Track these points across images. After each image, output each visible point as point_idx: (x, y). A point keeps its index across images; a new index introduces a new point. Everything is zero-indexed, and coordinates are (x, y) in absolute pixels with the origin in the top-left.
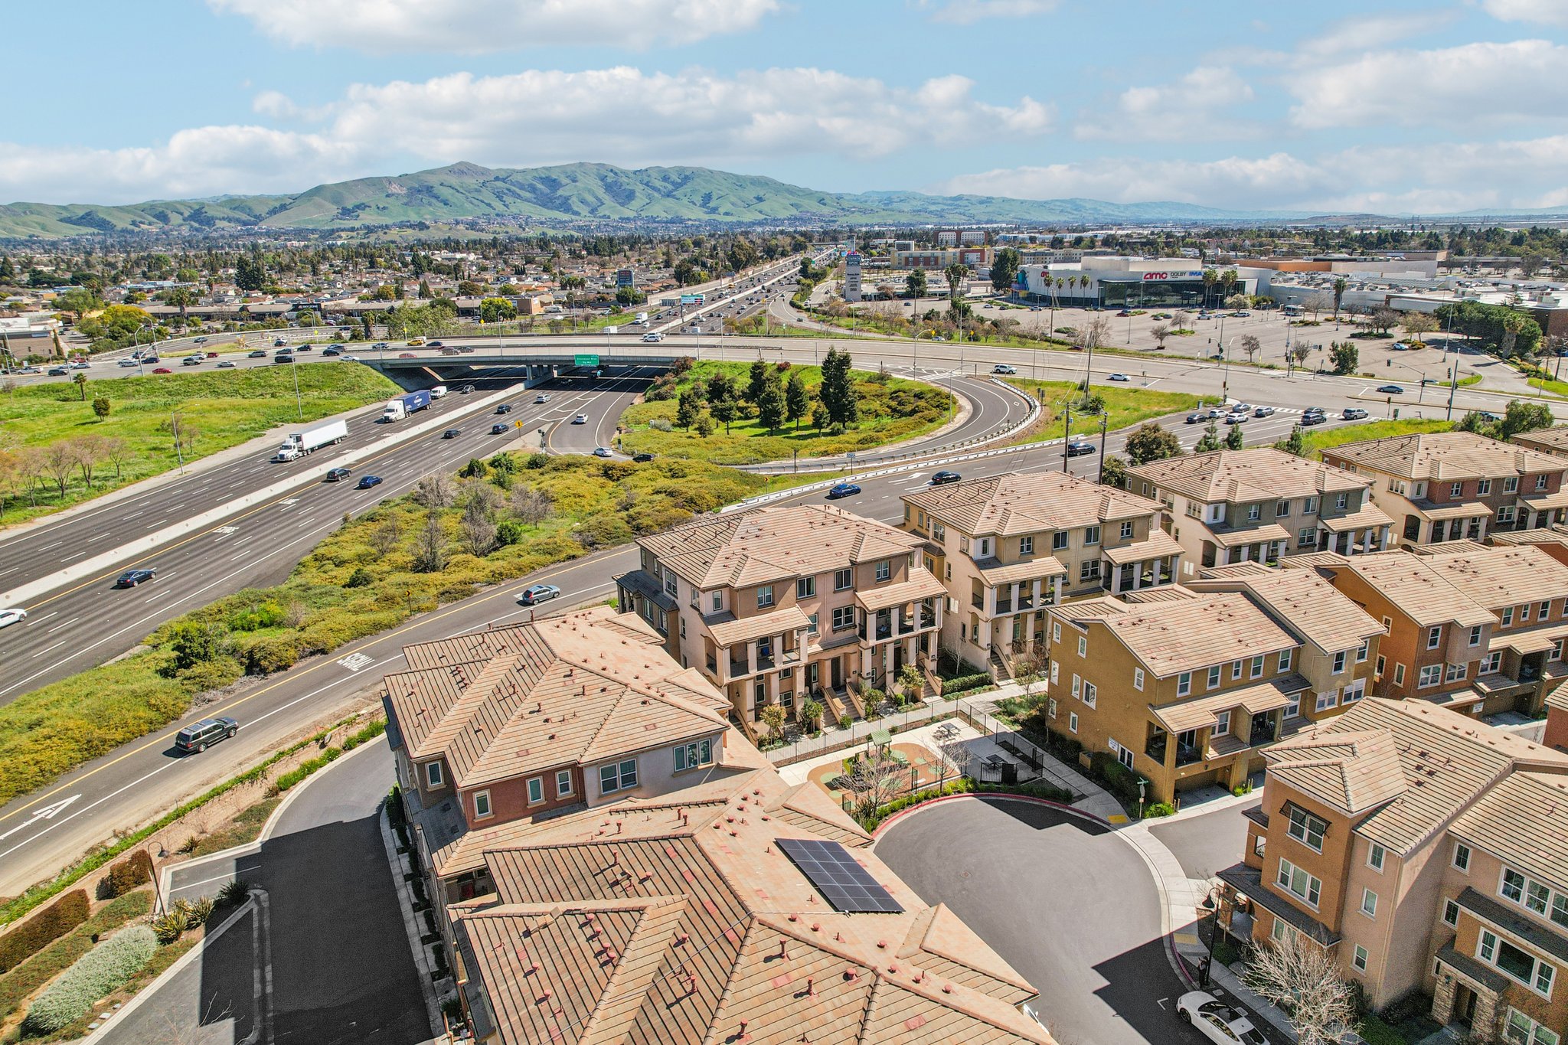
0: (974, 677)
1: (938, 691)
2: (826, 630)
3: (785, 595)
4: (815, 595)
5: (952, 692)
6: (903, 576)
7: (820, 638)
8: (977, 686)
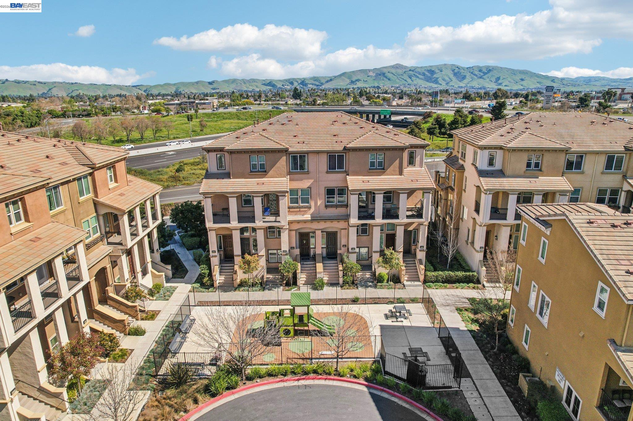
0: (460, 274)
1: (422, 278)
2: (318, 205)
3: (276, 165)
4: (308, 172)
5: (435, 282)
6: (398, 169)
7: (312, 210)
8: (463, 282)
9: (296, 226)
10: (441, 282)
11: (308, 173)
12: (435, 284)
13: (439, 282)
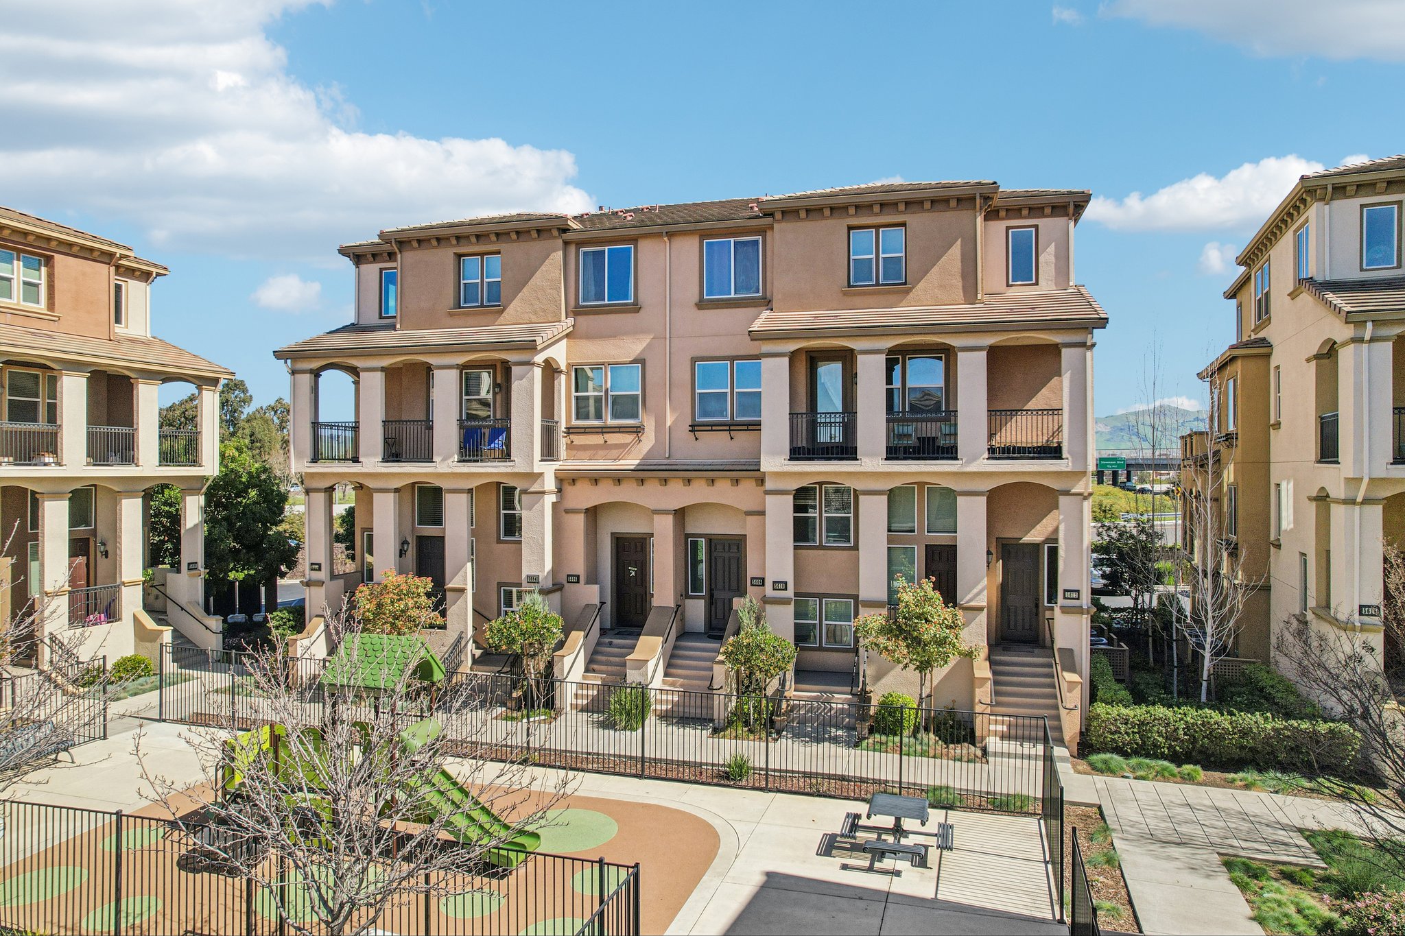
1: (1071, 726)
2: (668, 423)
3: (532, 282)
4: (636, 303)
5: (1136, 753)
6: (958, 282)
7: (648, 441)
8: (1284, 768)
9: (586, 496)
10: (1163, 757)
11: (636, 308)
12: (1134, 761)
13: (1155, 757)
